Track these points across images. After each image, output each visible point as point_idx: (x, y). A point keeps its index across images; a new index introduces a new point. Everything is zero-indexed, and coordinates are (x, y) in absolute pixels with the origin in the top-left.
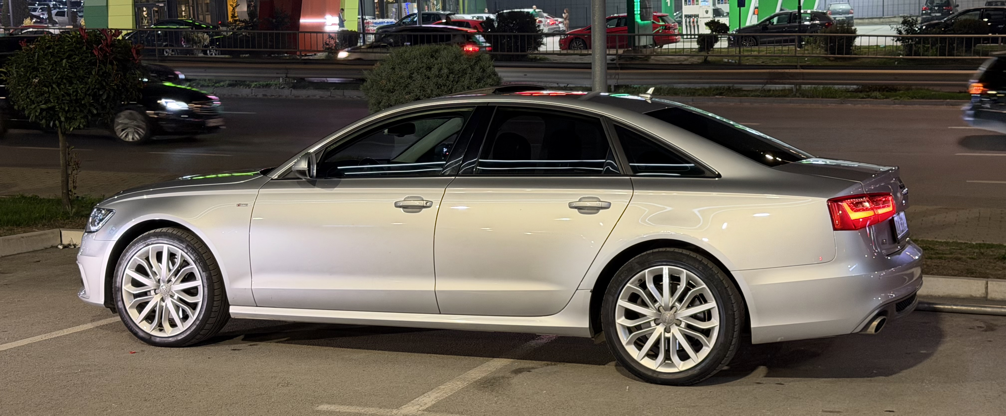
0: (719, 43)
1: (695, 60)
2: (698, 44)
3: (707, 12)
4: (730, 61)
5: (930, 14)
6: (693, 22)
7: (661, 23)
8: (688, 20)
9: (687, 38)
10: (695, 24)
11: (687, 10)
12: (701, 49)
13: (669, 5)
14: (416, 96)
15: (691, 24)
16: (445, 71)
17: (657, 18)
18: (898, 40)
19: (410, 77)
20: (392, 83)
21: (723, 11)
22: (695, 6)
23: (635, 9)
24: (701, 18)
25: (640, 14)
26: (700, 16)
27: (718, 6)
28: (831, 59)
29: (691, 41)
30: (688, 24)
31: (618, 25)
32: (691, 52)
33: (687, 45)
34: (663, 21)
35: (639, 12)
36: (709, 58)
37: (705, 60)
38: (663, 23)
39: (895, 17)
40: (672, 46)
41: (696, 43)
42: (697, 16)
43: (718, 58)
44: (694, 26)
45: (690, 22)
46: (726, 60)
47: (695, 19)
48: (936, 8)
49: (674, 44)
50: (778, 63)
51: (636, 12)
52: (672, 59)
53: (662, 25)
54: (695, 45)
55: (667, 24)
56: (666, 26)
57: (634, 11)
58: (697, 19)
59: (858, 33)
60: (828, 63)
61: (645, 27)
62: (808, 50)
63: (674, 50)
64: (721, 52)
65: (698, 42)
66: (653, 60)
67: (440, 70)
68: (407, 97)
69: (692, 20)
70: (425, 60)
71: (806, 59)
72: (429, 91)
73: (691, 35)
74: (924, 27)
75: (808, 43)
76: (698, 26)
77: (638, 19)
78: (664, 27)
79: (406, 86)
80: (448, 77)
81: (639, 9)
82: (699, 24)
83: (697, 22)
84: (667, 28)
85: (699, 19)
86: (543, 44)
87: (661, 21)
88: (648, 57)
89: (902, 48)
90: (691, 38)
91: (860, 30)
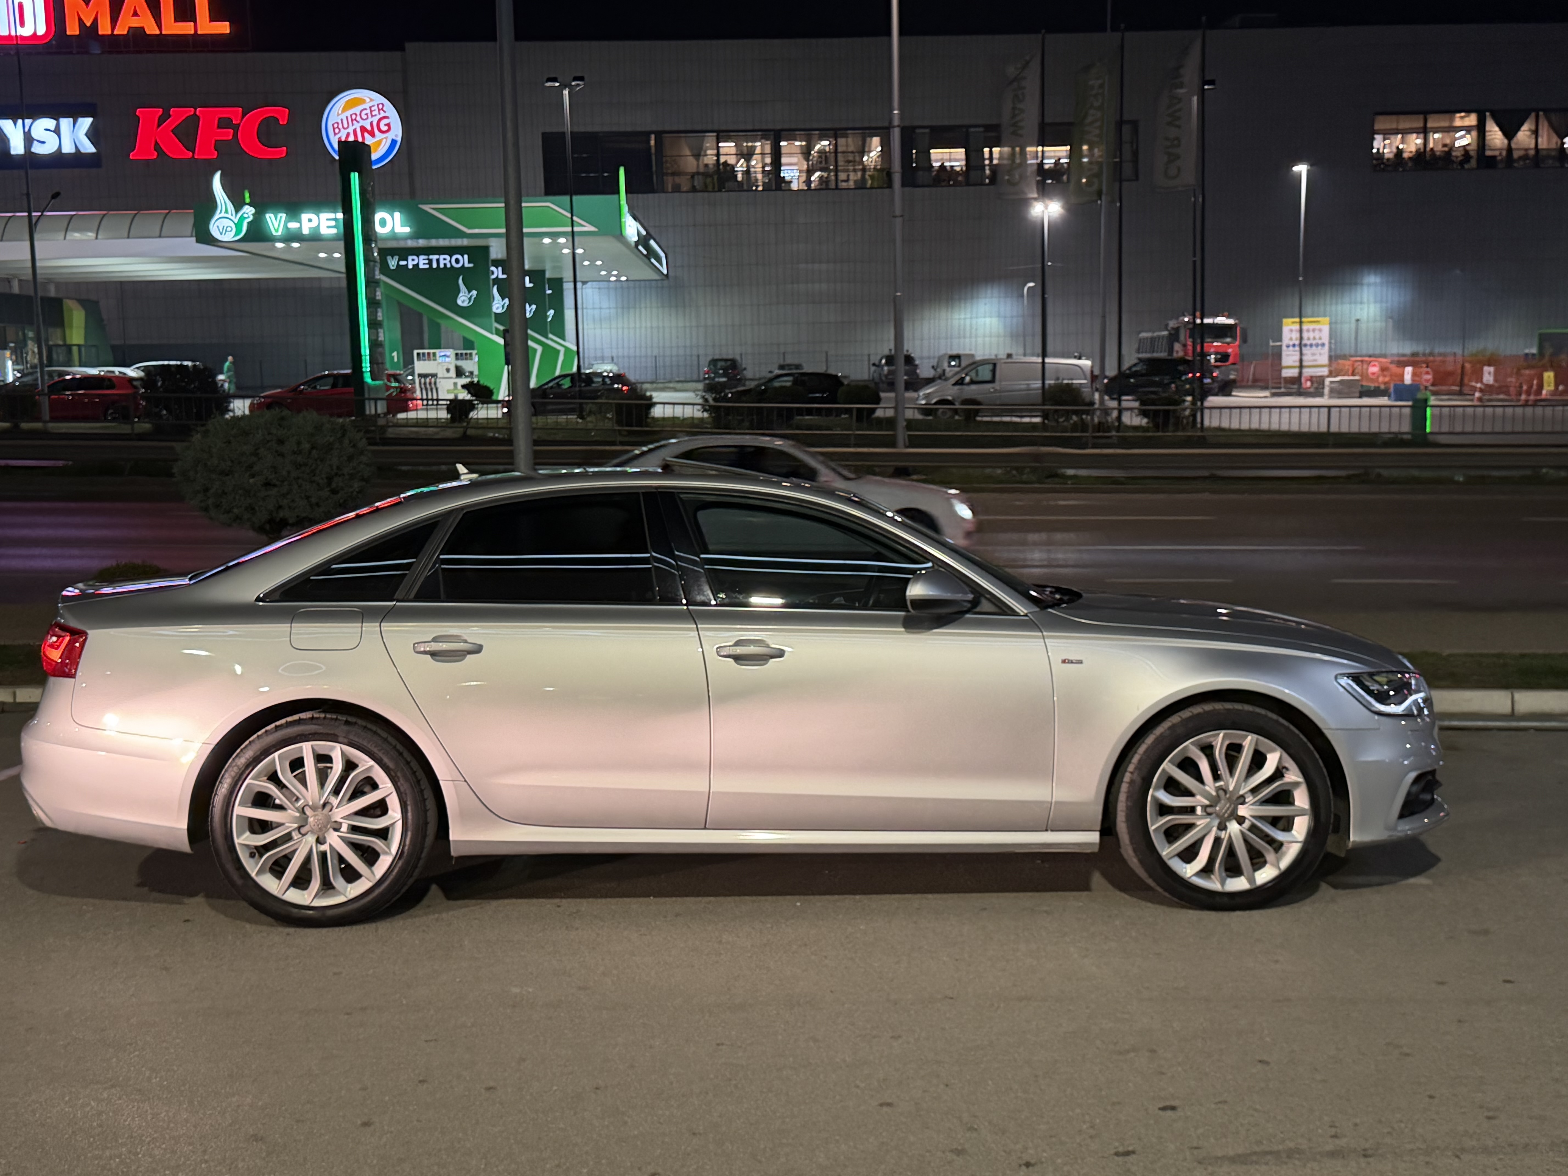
0: (475, 412)
1: (449, 433)
2: (448, 413)
3: (448, 370)
4: (497, 435)
5: (714, 378)
6: (430, 384)
7: (394, 384)
8: (423, 380)
9: (433, 405)
10: (433, 386)
11: (420, 367)
12: (453, 419)
13: (396, 360)
14: (266, 479)
15: (428, 386)
16: (306, 446)
17: (390, 377)
18: (705, 410)
19: (255, 454)
20: (229, 463)
21: (463, 369)
22: (432, 362)
23: (364, 365)
24: (440, 378)
25: (370, 371)
26: (439, 376)
27: (460, 363)
28: (625, 433)
29: (437, 409)
30: (423, 386)
31: (334, 386)
32: (438, 423)
33: (432, 414)
34: (397, 380)
35: (369, 369)
36: (470, 432)
37: (465, 433)
38: (397, 385)
39: (670, 382)
40: (412, 415)
41: (445, 412)
42: (434, 376)
43: (480, 432)
44: (432, 389)
45: (425, 384)
46: (491, 435)
47: (433, 380)
48: (721, 372)
49: (415, 412)
50: (559, 437)
51: (364, 370)
52: (417, 432)
53: (396, 388)
54: (443, 414)
55: (402, 385)
56: (401, 388)
57: (361, 368)
58: (435, 379)
59: (654, 400)
60: (619, 439)
61: (377, 389)
62: (591, 422)
63: (415, 421)
64: (477, 423)
65: (449, 409)
66: (391, 432)
67: (299, 443)
68: (251, 481)
69: (428, 380)
70: (274, 431)
71: (593, 434)
72: (284, 473)
73: (433, 400)
74: (730, 395)
75: (590, 413)
76: (437, 389)
77: (368, 378)
78: (399, 390)
79: (250, 467)
80: (310, 453)
81: (368, 365)
82: (438, 385)
83: (435, 383)
84: (403, 390)
85: (438, 380)
86: (230, 411)
87: (392, 380)
88: (383, 429)
89: (710, 420)
90: (427, 405)
91: (657, 396)
